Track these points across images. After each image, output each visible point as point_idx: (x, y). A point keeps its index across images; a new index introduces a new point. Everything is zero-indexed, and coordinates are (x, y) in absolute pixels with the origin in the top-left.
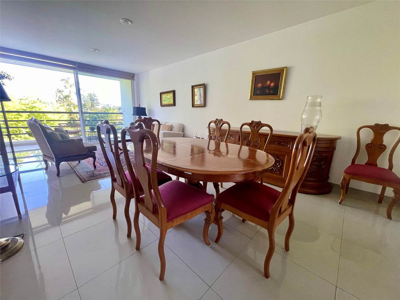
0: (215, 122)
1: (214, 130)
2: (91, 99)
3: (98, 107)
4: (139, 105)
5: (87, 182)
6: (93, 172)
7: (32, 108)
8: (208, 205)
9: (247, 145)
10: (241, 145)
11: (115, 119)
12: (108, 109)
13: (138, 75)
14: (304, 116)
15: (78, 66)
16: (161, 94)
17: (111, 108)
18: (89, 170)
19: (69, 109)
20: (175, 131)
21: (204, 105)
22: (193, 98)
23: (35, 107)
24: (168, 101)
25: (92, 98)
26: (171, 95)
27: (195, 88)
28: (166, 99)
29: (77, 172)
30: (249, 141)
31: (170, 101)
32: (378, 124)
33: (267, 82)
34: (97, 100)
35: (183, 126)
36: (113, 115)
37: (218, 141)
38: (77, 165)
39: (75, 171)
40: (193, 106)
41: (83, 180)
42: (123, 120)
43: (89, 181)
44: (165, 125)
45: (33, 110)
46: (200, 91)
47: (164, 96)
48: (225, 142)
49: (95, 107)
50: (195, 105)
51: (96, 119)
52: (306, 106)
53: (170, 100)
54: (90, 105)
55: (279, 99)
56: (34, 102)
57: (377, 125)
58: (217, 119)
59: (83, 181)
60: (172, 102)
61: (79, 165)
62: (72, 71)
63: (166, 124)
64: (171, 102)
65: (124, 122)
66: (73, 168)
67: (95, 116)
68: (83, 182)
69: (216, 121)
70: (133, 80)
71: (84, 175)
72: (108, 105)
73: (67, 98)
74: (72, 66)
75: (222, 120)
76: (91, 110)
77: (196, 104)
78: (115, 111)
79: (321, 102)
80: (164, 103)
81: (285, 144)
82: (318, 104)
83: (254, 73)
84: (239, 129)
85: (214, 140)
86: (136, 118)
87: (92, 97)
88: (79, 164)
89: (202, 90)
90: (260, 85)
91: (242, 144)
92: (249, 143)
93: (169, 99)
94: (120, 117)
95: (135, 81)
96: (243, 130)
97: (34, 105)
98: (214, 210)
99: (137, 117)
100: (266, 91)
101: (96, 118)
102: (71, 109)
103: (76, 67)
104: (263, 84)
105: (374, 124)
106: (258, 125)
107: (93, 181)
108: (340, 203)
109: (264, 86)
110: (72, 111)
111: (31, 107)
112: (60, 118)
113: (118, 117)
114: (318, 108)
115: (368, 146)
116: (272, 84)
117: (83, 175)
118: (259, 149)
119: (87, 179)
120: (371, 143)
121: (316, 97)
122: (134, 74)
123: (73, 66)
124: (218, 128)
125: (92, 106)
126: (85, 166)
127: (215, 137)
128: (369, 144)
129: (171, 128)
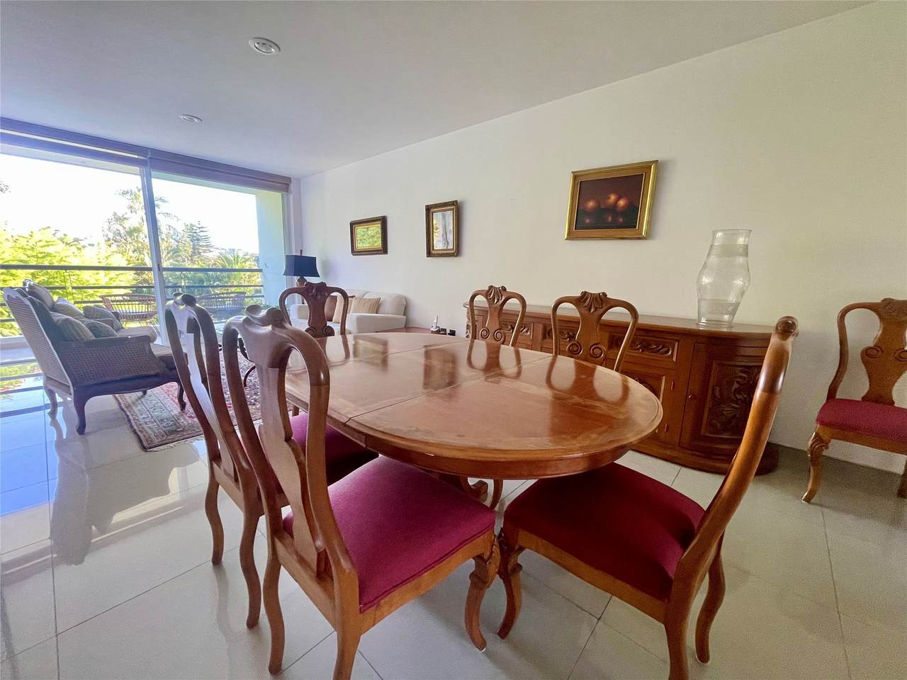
0: (487, 294)
1: (484, 312)
2: (193, 236)
3: (210, 255)
4: (301, 251)
5: (155, 449)
6: (175, 420)
7: (43, 257)
8: (479, 540)
9: (572, 353)
10: (556, 353)
11: (246, 284)
12: (232, 259)
13: (299, 180)
14: (706, 280)
15: (150, 158)
16: (353, 225)
17: (238, 256)
18: (165, 415)
19: (138, 260)
20: (388, 312)
21: (457, 252)
22: (430, 237)
23: (48, 255)
24: (369, 243)
25: (195, 235)
26: (376, 229)
27: (435, 212)
28: (365, 237)
29: (133, 422)
30: (578, 345)
31: (376, 242)
32: (893, 300)
33: (609, 198)
34: (207, 238)
35: (407, 303)
36: (242, 273)
37: (494, 342)
38: (137, 400)
39: (127, 416)
40: (429, 254)
41: (145, 444)
42: (262, 286)
43: (161, 447)
44: (361, 299)
45: (46, 263)
46: (444, 217)
47: (360, 230)
48: (512, 346)
49: (202, 254)
50: (434, 252)
51: (203, 283)
52: (709, 255)
53: (375, 239)
54: (190, 250)
55: (639, 238)
56: (48, 244)
57: (888, 303)
58: (491, 287)
59: (146, 446)
60: (378, 244)
61: (143, 400)
62: (137, 169)
63: (365, 297)
64: (376, 244)
65: (264, 291)
66: (126, 409)
67: (201, 275)
68: (144, 449)
69: (488, 291)
70: (285, 193)
71: (151, 430)
72: (234, 250)
73: (135, 235)
74: (136, 157)
75: (504, 289)
76: (193, 261)
77: (435, 250)
78: (247, 266)
79: (747, 246)
80: (360, 246)
81: (661, 349)
82: (741, 250)
83: (576, 176)
84: (550, 312)
85: (484, 337)
86: (292, 281)
87: (195, 233)
88: (142, 397)
89: (450, 216)
90: (591, 204)
91: (559, 352)
92: (575, 349)
93: (373, 237)
94: (257, 279)
95: (291, 196)
96: (559, 312)
97: (46, 250)
98: (496, 549)
99: (296, 278)
100: (607, 218)
101: (201, 281)
102: (143, 260)
103: (145, 158)
104: (598, 202)
105: (882, 298)
106: (600, 302)
107: (171, 445)
108: (808, 500)
109: (602, 207)
110: (146, 264)
111: (40, 255)
112: (111, 282)
113: (253, 279)
114: (741, 260)
115: (868, 355)
116: (622, 203)
117: (148, 430)
118: (601, 365)
119: (156, 441)
120: (876, 346)
121: (732, 234)
122: (289, 179)
123: (140, 157)
124: (495, 308)
125: (196, 251)
126: (157, 403)
127: (488, 331)
128: (870, 348)
129: (377, 306)
